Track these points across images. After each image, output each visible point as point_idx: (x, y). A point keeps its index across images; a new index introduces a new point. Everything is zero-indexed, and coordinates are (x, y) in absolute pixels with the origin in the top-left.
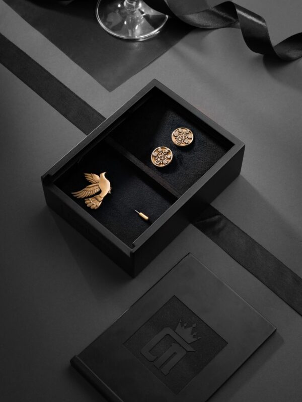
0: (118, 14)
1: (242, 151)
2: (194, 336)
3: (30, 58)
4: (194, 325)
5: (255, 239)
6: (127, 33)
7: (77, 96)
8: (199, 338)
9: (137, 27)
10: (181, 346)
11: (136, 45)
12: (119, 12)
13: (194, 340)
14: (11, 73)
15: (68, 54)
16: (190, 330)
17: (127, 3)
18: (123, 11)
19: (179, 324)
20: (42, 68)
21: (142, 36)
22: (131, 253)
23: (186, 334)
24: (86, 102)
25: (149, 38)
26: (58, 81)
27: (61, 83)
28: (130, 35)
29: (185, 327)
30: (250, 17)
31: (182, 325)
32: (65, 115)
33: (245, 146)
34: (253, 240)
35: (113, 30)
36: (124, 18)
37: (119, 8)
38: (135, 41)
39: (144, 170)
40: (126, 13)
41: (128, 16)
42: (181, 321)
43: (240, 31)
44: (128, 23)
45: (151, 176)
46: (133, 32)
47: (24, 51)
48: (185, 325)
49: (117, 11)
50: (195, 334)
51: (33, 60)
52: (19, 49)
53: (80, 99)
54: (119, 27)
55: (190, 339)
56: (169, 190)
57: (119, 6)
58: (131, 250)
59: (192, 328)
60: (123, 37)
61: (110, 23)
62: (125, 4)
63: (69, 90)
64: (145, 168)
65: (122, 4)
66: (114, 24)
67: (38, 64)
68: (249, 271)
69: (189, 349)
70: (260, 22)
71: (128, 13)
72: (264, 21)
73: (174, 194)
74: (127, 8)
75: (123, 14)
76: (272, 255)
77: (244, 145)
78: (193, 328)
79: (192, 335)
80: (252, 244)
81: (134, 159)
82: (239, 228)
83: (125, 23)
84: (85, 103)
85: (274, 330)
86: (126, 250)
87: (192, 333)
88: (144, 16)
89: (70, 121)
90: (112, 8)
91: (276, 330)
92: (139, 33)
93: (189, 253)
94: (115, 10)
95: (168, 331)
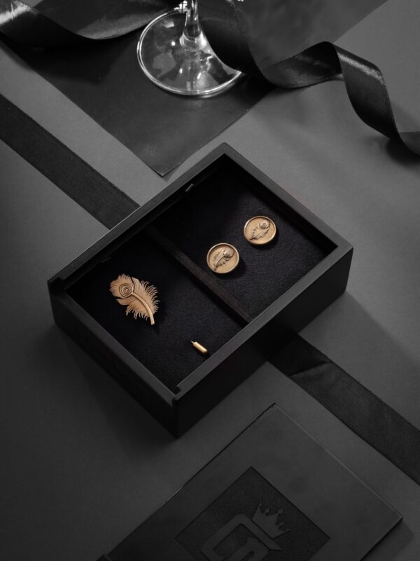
1: (348, 257)
2: (280, 527)
3: (39, 126)
4: (280, 512)
6: (184, 86)
7: (111, 185)
8: (288, 530)
9: (199, 76)
11: (198, 103)
14: (10, 149)
15: (96, 119)
16: (274, 518)
17: (185, 41)
18: (179, 52)
19: (259, 508)
20: (58, 141)
21: (208, 91)
22: (174, 401)
23: (268, 524)
24: (126, 193)
25: (218, 93)
26: (82, 161)
27: (86, 164)
28: (189, 90)
29: (267, 514)
31: (263, 512)
32: (94, 214)
33: (352, 249)
34: (380, 401)
35: (161, 79)
36: (180, 61)
37: (169, 46)
38: (196, 97)
40: (183, 55)
41: (185, 60)
42: (261, 505)
44: (185, 71)
46: (193, 85)
47: (30, 115)
48: (267, 511)
49: (170, 52)
50: (281, 524)
52: (22, 112)
53: (115, 188)
54: (172, 76)
55: (275, 532)
57: (173, 44)
59: (277, 515)
61: (159, 71)
62: (181, 41)
63: (98, 174)
65: (177, 41)
66: (163, 73)
67: (50, 134)
69: (273, 546)
71: (186, 55)
73: (243, 317)
74: (187, 48)
75: (178, 56)
77: (350, 248)
78: (280, 515)
79: (278, 526)
82: (359, 383)
83: (181, 71)
84: (123, 195)
85: (398, 519)
86: (167, 395)
87: (277, 524)
88: (211, 60)
89: (101, 221)
90: (161, 48)
91: (402, 519)
92: (202, 85)
93: (274, 404)
94: (167, 51)
95: (242, 519)
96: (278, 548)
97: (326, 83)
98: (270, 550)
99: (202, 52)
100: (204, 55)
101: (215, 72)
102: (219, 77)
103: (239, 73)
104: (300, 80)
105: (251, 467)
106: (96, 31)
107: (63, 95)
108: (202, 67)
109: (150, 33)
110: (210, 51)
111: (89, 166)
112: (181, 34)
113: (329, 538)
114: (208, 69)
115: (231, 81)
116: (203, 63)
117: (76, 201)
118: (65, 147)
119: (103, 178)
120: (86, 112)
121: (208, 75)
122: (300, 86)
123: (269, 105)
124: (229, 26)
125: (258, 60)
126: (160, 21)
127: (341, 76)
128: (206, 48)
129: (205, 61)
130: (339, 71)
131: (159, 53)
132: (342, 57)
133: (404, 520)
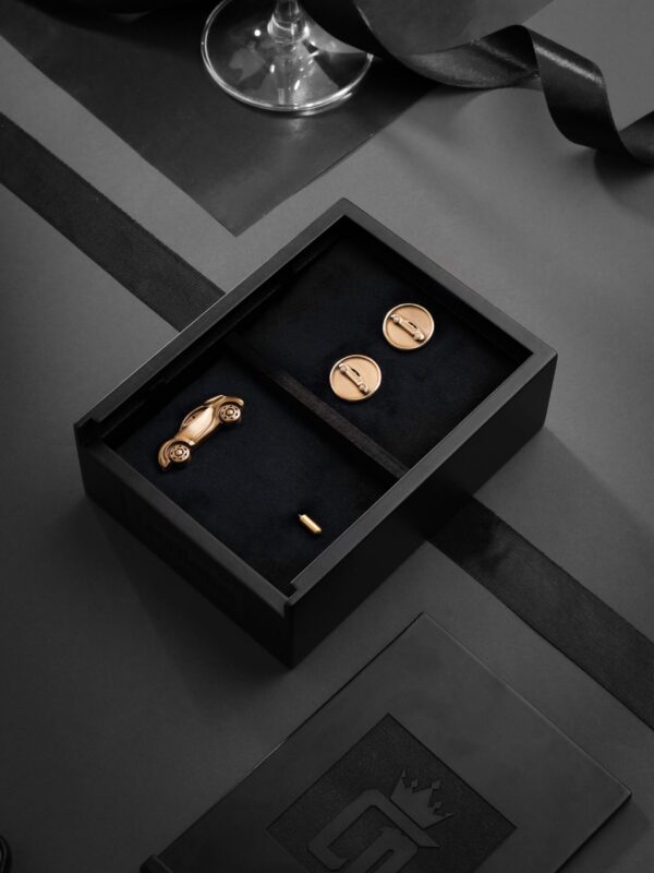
0: (253, 51)
1: (550, 369)
2: (436, 810)
4: (436, 785)
6: (276, 96)
7: (158, 243)
8: (449, 815)
9: (297, 85)
10: (403, 833)
11: (296, 124)
12: (257, 47)
15: (135, 146)
16: (425, 795)
17: (274, 27)
18: (266, 45)
19: (401, 781)
21: (310, 105)
22: (287, 607)
23: (418, 806)
24: (181, 256)
25: (326, 109)
26: (114, 207)
28: (282, 102)
29: (415, 790)
30: (564, 63)
31: (407, 786)
32: (131, 286)
33: (556, 356)
35: (241, 88)
36: (271, 61)
37: (256, 39)
38: (293, 114)
39: (318, 413)
40: (272, 49)
41: (277, 55)
42: (404, 775)
43: (541, 95)
44: (277, 69)
45: (335, 426)
46: (288, 96)
48: (414, 784)
49: (252, 46)
50: (437, 805)
51: (54, 158)
52: (21, 131)
53: (165, 248)
54: (255, 83)
55: (427, 817)
56: (376, 459)
57: (258, 33)
58: (287, 599)
59: (431, 791)
60: (267, 105)
62: (270, 28)
63: (139, 227)
64: (321, 408)
65: (264, 29)
66: (243, 77)
67: (66, 166)
68: (566, 655)
69: (425, 840)
70: (590, 76)
71: (278, 50)
72: (598, 72)
73: (390, 470)
74: (279, 39)
75: (265, 51)
77: (554, 354)
78: (434, 790)
79: (433, 809)
81: (293, 387)
83: (273, 69)
84: (177, 258)
85: (625, 797)
86: (275, 598)
87: (431, 804)
88: (316, 58)
91: (630, 797)
92: (302, 97)
94: (247, 42)
95: (373, 798)
96: (434, 844)
98: (419, 847)
105: (388, 715)
107: (84, 109)
108: (302, 70)
109: (223, 14)
111: (124, 214)
112: (269, 18)
113: (515, 828)
114: (311, 73)
117: (104, 267)
118: (88, 185)
119: (146, 233)
120: (119, 135)
131: (237, 48)
133: (633, 797)
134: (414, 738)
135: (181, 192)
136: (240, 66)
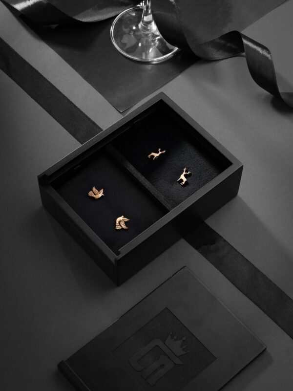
0: (132, 36)
1: (240, 171)
2: (184, 349)
3: (42, 76)
4: (184, 339)
5: (258, 268)
6: (141, 55)
8: (188, 351)
9: (151, 50)
10: (169, 358)
11: (149, 67)
12: (134, 34)
13: (183, 353)
14: (22, 90)
15: (81, 74)
16: (179, 342)
17: (141, 25)
18: (138, 34)
19: (170, 336)
20: (54, 87)
21: (156, 59)
26: (69, 100)
27: (71, 102)
29: (175, 340)
31: (172, 338)
32: (74, 135)
34: (256, 268)
35: (127, 52)
36: (139, 40)
37: (132, 29)
38: (148, 63)
40: (140, 35)
41: (142, 39)
42: (171, 333)
44: (142, 45)
46: (146, 55)
47: (37, 69)
48: (175, 337)
49: (132, 33)
50: (184, 347)
51: (44, 78)
52: (31, 67)
53: (89, 119)
54: (133, 49)
55: (179, 352)
57: (134, 28)
58: (117, 257)
59: (182, 341)
60: (136, 58)
61: (125, 44)
62: (140, 26)
63: (79, 109)
65: (137, 26)
66: (128, 46)
67: (49, 82)
69: (178, 361)
71: (143, 35)
74: (142, 31)
75: (137, 36)
76: (275, 285)
77: (241, 165)
79: (182, 349)
80: (255, 272)
82: (242, 256)
83: (140, 45)
84: (94, 124)
85: (263, 349)
87: (181, 346)
88: (159, 40)
90: (126, 30)
92: (153, 56)
93: (185, 266)
94: (130, 31)
96: (181, 363)
97: (234, 58)
98: (175, 364)
99: (153, 34)
100: (154, 36)
101: (160, 48)
102: (163, 50)
103: (176, 49)
104: (216, 55)
105: (166, 308)
106: (85, 17)
107: (60, 57)
108: (153, 44)
109: (120, 20)
110: (158, 33)
112: (140, 22)
113: (216, 359)
114: (156, 45)
115: (170, 54)
116: (153, 41)
120: (74, 68)
121: (157, 49)
122: (216, 59)
123: (194, 70)
124: (171, 18)
125: (189, 41)
126: (127, 13)
127: (244, 54)
128: (156, 31)
129: (155, 40)
130: (243, 51)
131: (125, 33)
132: (245, 41)
133: (267, 349)
134: (177, 318)
135: (99, 94)
136: (126, 42)
